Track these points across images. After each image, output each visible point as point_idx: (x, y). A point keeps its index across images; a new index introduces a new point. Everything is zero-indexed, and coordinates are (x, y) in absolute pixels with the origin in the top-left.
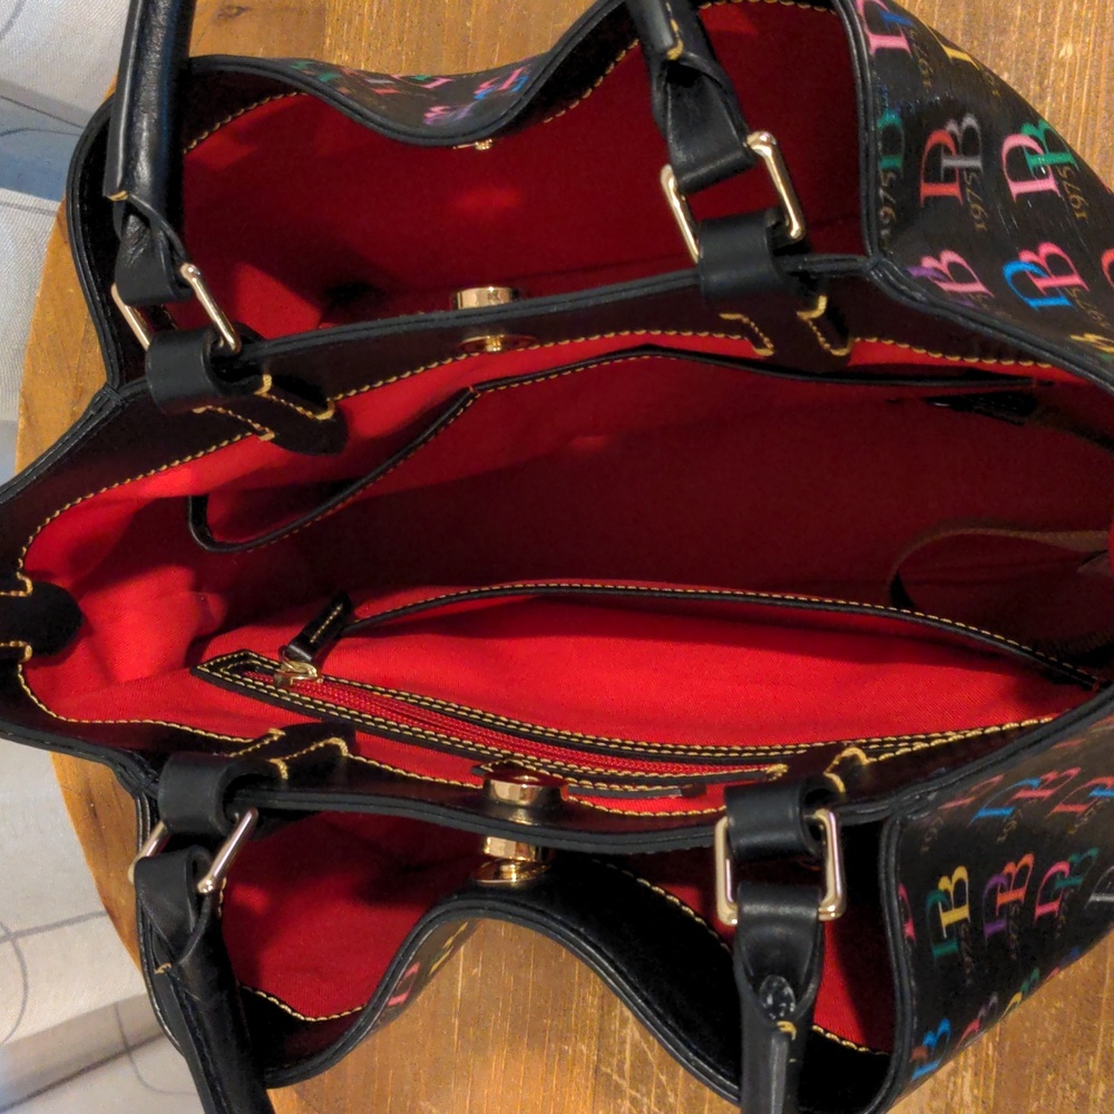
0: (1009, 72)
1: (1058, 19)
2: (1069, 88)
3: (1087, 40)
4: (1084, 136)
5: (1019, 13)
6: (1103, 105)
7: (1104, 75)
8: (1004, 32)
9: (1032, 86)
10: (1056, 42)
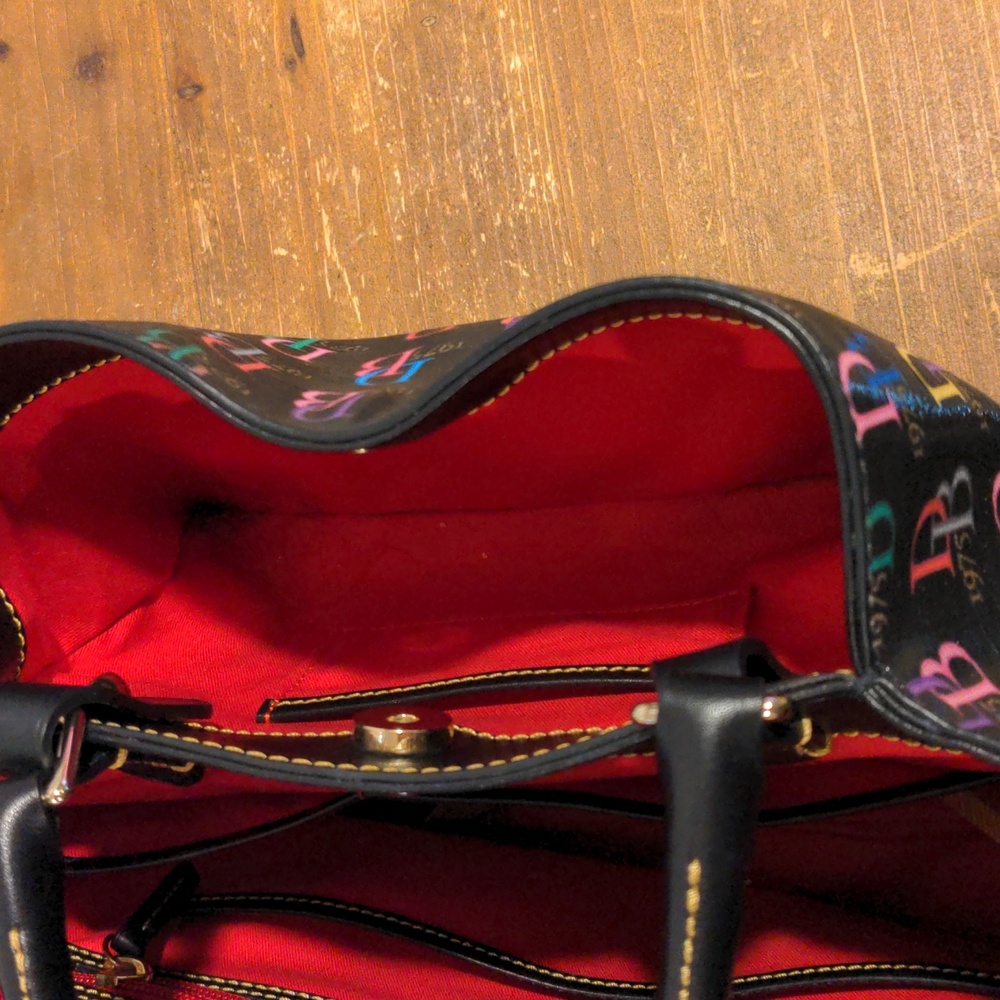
0: (470, 96)
1: (501, 37)
2: (527, 95)
3: (531, 48)
4: (550, 135)
5: (465, 40)
6: (560, 103)
7: (553, 76)
8: (457, 61)
9: (493, 103)
10: (504, 57)
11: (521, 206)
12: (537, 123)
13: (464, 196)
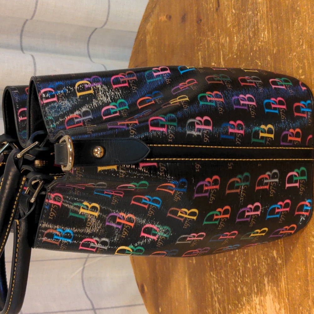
11: (260, 43)
12: (264, 17)
13: (248, 42)
